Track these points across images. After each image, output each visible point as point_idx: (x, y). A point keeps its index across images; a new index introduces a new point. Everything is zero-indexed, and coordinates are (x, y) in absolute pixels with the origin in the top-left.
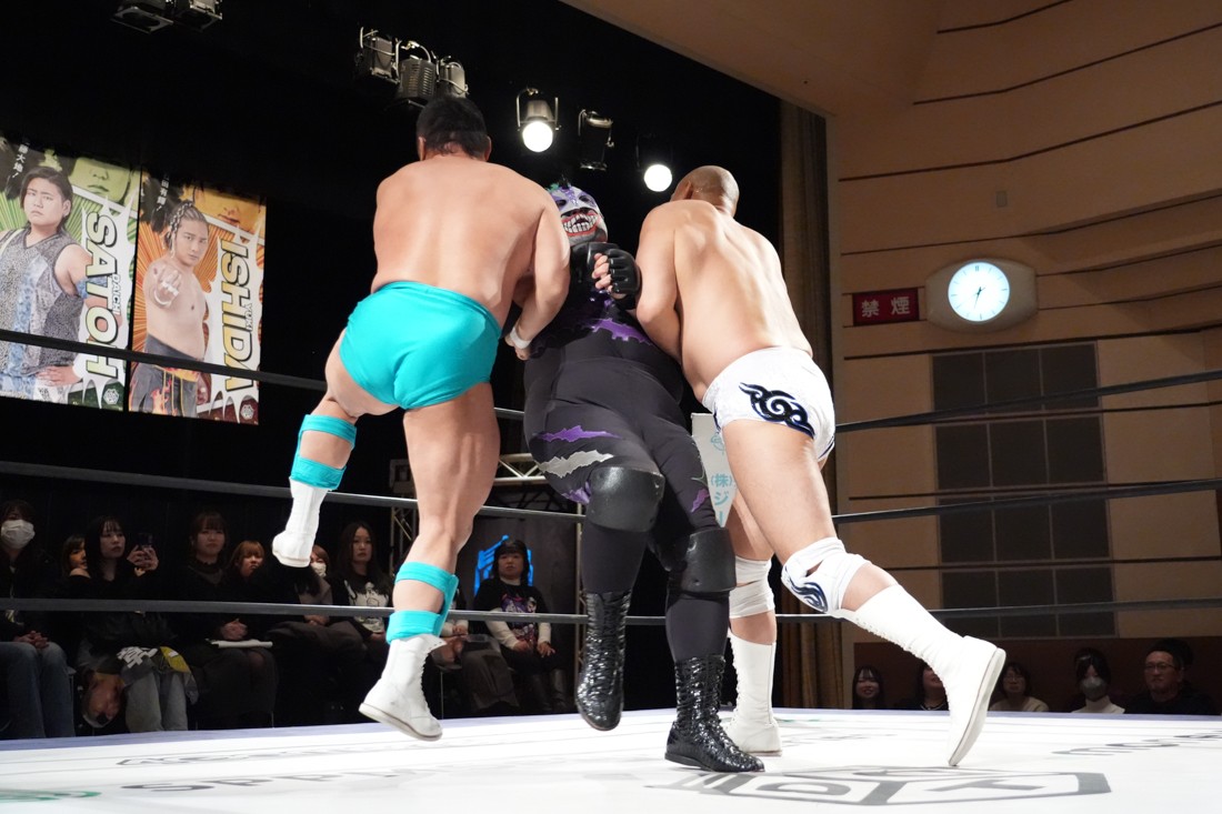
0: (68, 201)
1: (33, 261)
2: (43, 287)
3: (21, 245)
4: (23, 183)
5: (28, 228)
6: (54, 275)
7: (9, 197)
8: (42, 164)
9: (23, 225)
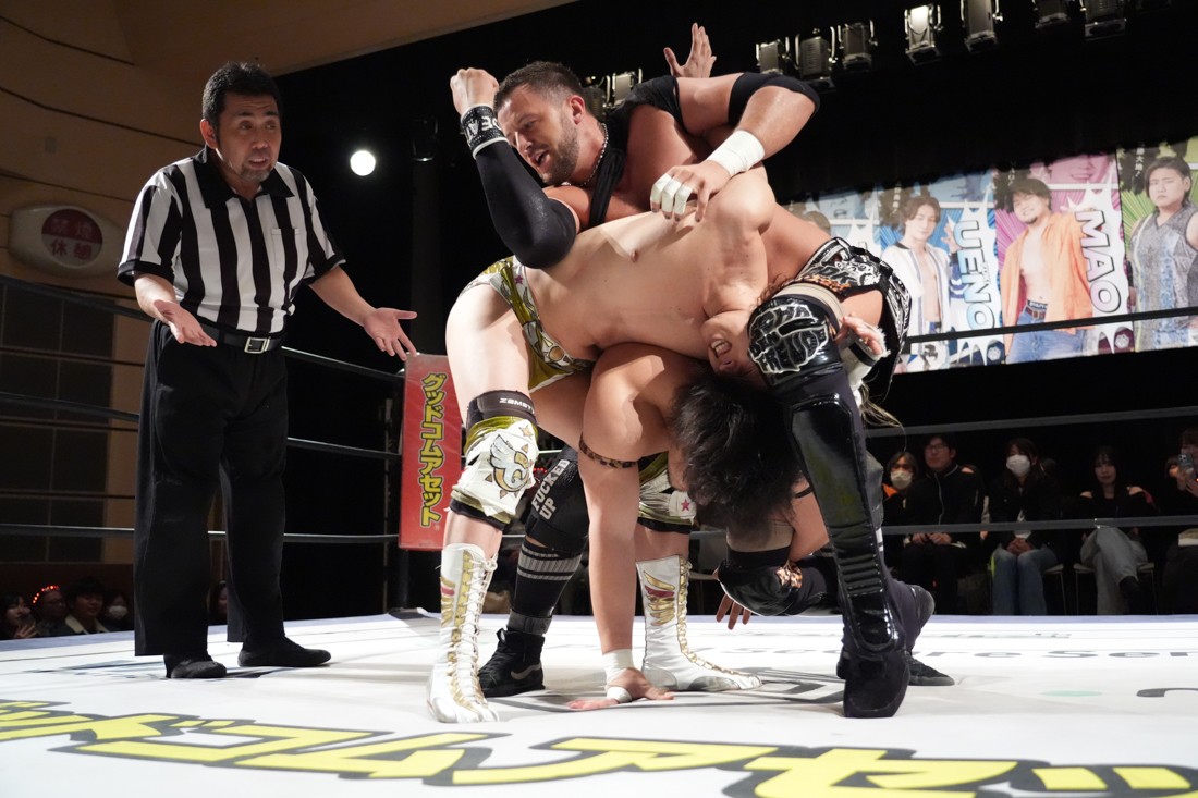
0: (1187, 179)
1: (1167, 236)
2: (1179, 254)
3: (1154, 227)
4: (1145, 177)
5: (1157, 211)
6: (1187, 242)
7: (1137, 193)
8: (1159, 157)
9: (1152, 210)
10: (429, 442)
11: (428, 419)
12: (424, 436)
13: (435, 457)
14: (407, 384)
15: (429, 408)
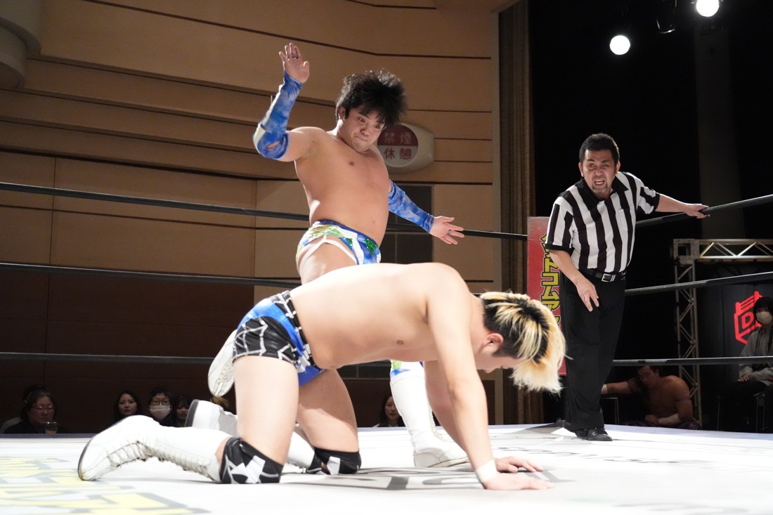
10: (549, 288)
11: (547, 270)
12: (544, 283)
13: (554, 300)
14: (529, 242)
15: (547, 260)
